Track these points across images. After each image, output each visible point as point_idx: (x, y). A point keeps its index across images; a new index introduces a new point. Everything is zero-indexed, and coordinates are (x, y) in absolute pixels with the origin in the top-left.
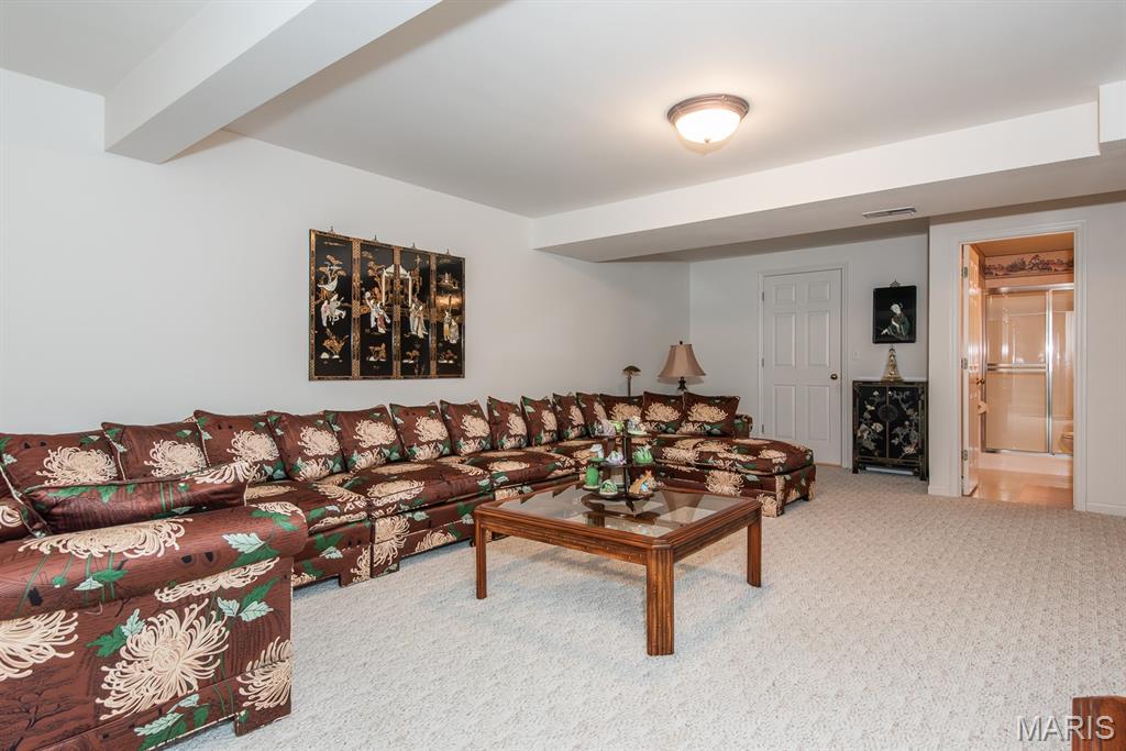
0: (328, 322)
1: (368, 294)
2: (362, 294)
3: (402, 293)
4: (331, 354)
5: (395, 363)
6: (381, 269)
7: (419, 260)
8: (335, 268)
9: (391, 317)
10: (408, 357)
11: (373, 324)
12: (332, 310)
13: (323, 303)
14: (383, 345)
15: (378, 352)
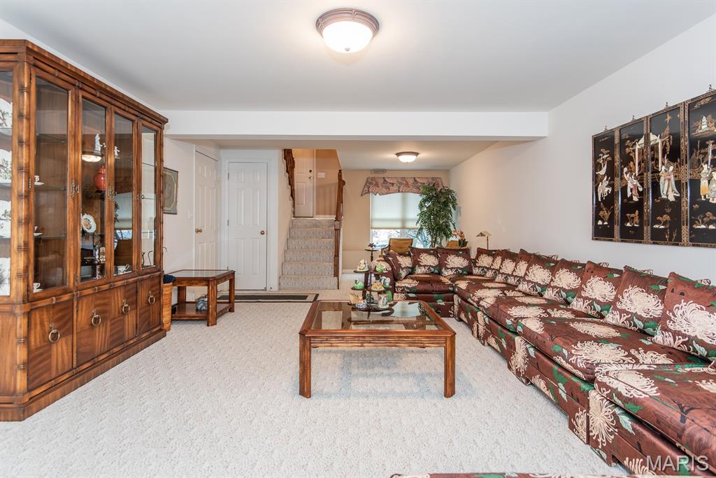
0: (602, 198)
1: (625, 170)
2: (622, 170)
3: (653, 159)
4: (603, 222)
5: (645, 228)
6: (635, 144)
7: (669, 118)
8: (605, 156)
9: (642, 184)
10: (659, 222)
11: (629, 194)
12: (604, 189)
13: (599, 185)
14: (637, 212)
15: (633, 218)
